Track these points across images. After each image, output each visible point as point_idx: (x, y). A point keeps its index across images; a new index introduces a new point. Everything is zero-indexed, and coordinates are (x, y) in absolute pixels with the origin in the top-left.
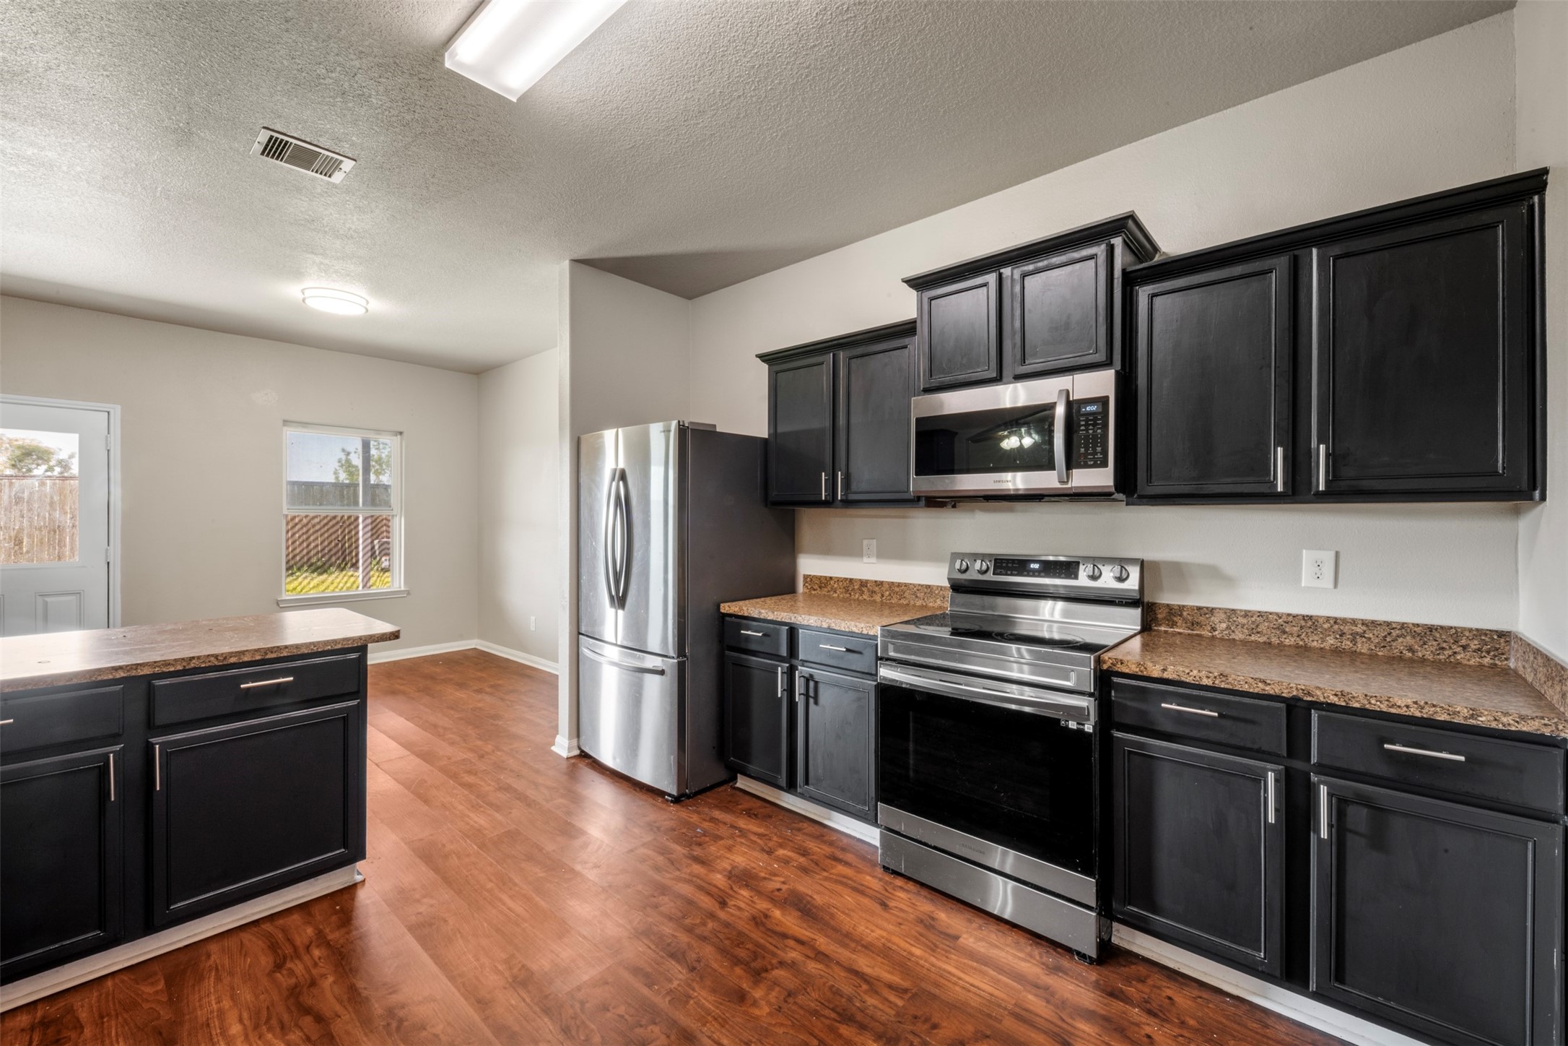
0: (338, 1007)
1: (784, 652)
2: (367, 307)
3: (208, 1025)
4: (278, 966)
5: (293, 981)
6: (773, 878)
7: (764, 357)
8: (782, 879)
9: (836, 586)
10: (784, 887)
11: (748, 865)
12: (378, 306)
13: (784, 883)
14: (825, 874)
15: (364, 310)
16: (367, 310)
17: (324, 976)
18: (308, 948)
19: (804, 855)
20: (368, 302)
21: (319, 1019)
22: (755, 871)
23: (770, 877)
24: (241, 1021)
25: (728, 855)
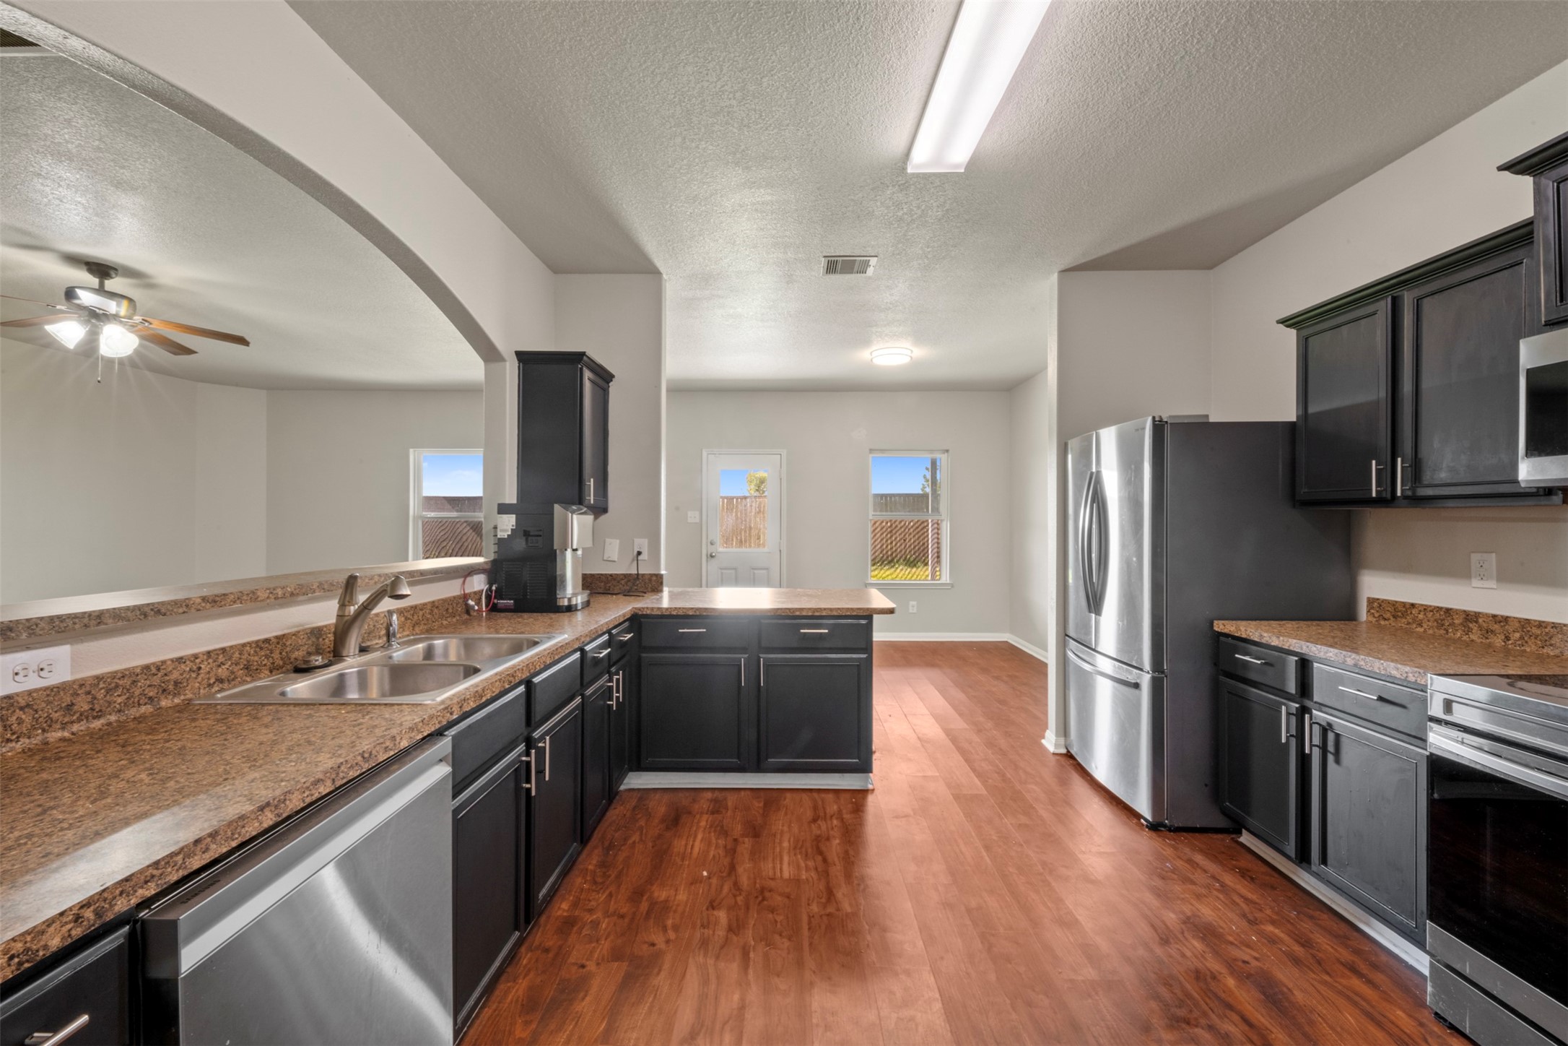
0: (836, 859)
1: (1292, 687)
2: (912, 355)
3: (775, 836)
4: (815, 820)
5: (819, 832)
6: (1244, 948)
7: (1287, 322)
8: (1257, 955)
9: (1421, 616)
10: (1254, 963)
11: (1215, 921)
12: (919, 352)
13: (1256, 959)
14: (1327, 978)
15: (910, 358)
16: (911, 357)
17: (834, 837)
18: (831, 817)
19: (1303, 945)
20: (912, 351)
21: (825, 860)
22: (1221, 930)
23: (1239, 945)
24: (789, 841)
25: (1194, 903)
